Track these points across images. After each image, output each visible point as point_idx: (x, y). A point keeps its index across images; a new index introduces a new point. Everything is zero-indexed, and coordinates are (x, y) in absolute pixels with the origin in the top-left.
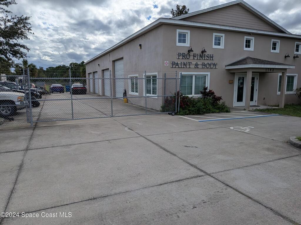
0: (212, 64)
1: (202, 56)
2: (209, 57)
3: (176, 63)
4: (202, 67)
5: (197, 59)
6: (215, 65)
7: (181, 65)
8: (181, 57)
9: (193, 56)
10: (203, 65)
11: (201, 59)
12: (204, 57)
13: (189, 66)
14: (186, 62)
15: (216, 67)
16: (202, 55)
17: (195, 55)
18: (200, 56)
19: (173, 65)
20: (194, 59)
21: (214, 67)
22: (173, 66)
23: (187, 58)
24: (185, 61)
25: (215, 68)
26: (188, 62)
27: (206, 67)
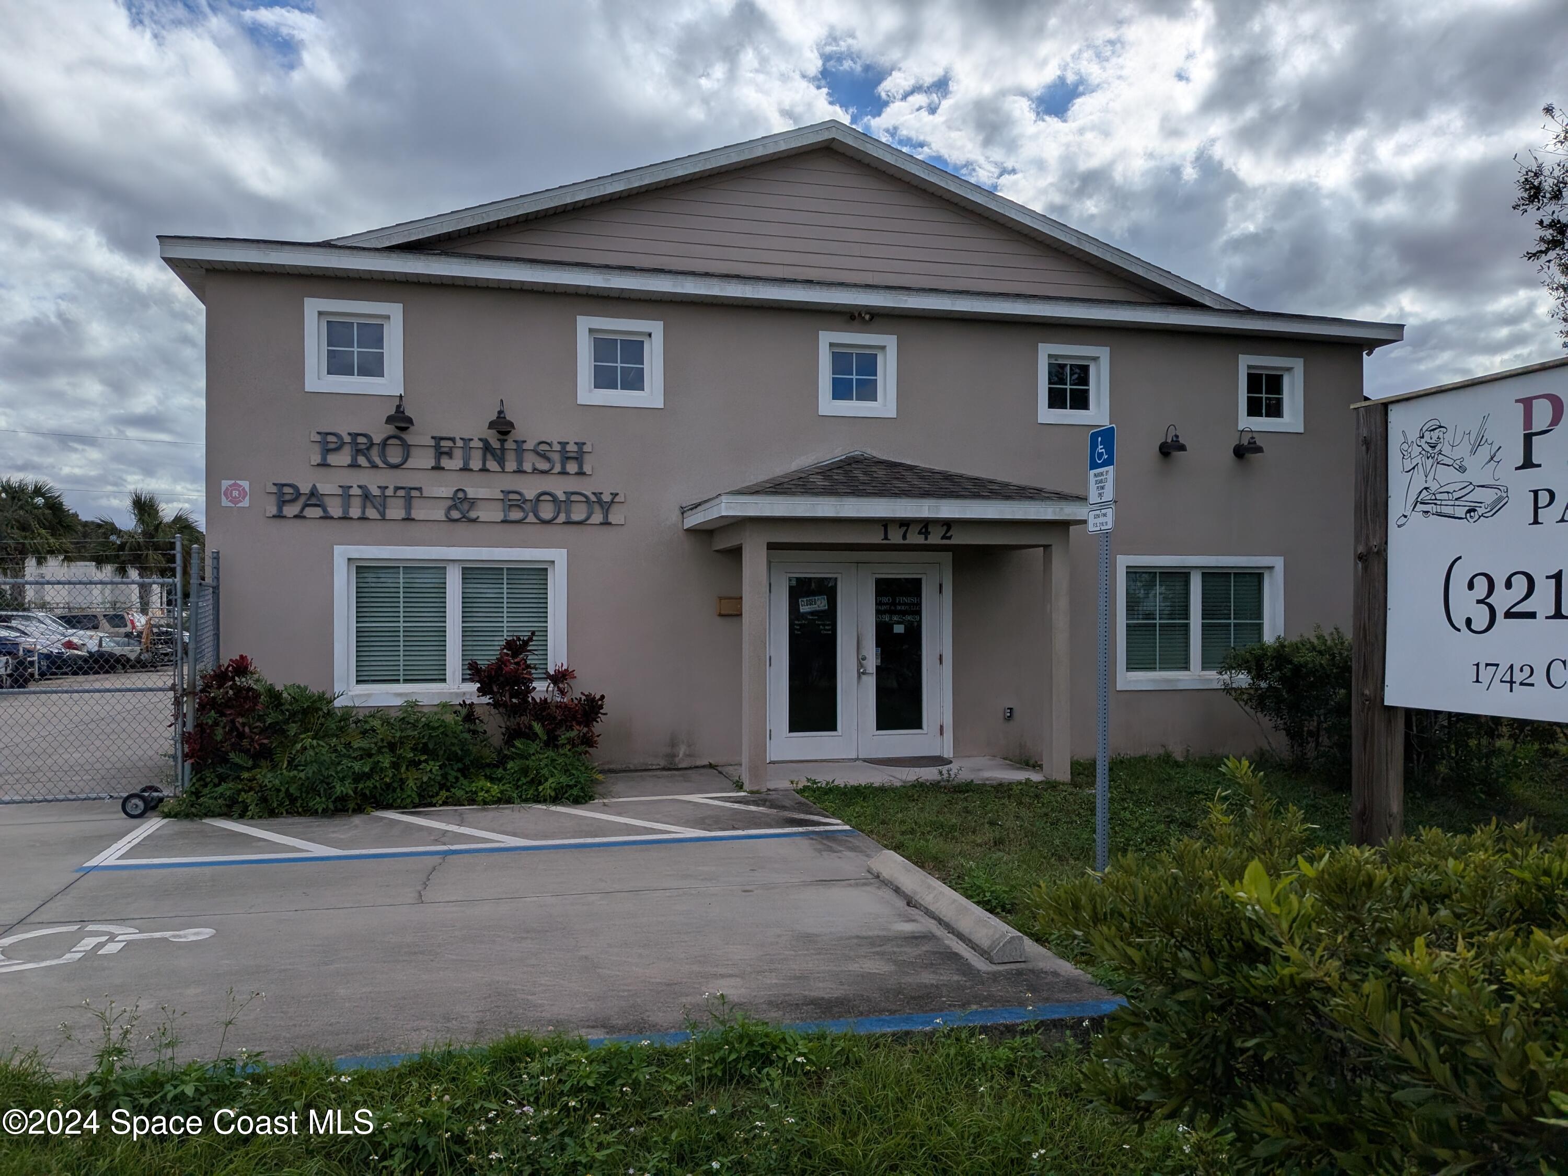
0: (574, 498)
1: (503, 449)
2: (556, 457)
3: (305, 489)
4: (500, 516)
5: (466, 469)
6: (600, 502)
7: (346, 506)
8: (343, 458)
9: (431, 452)
10: (512, 500)
11: (492, 465)
12: (520, 461)
13: (408, 507)
14: (383, 488)
15: (611, 519)
16: (496, 444)
17: (450, 444)
18: (487, 448)
19: (282, 503)
20: (437, 468)
21: (597, 518)
22: (280, 509)
23: (385, 462)
24: (373, 481)
25: (606, 523)
26: (397, 489)
27: (531, 518)
